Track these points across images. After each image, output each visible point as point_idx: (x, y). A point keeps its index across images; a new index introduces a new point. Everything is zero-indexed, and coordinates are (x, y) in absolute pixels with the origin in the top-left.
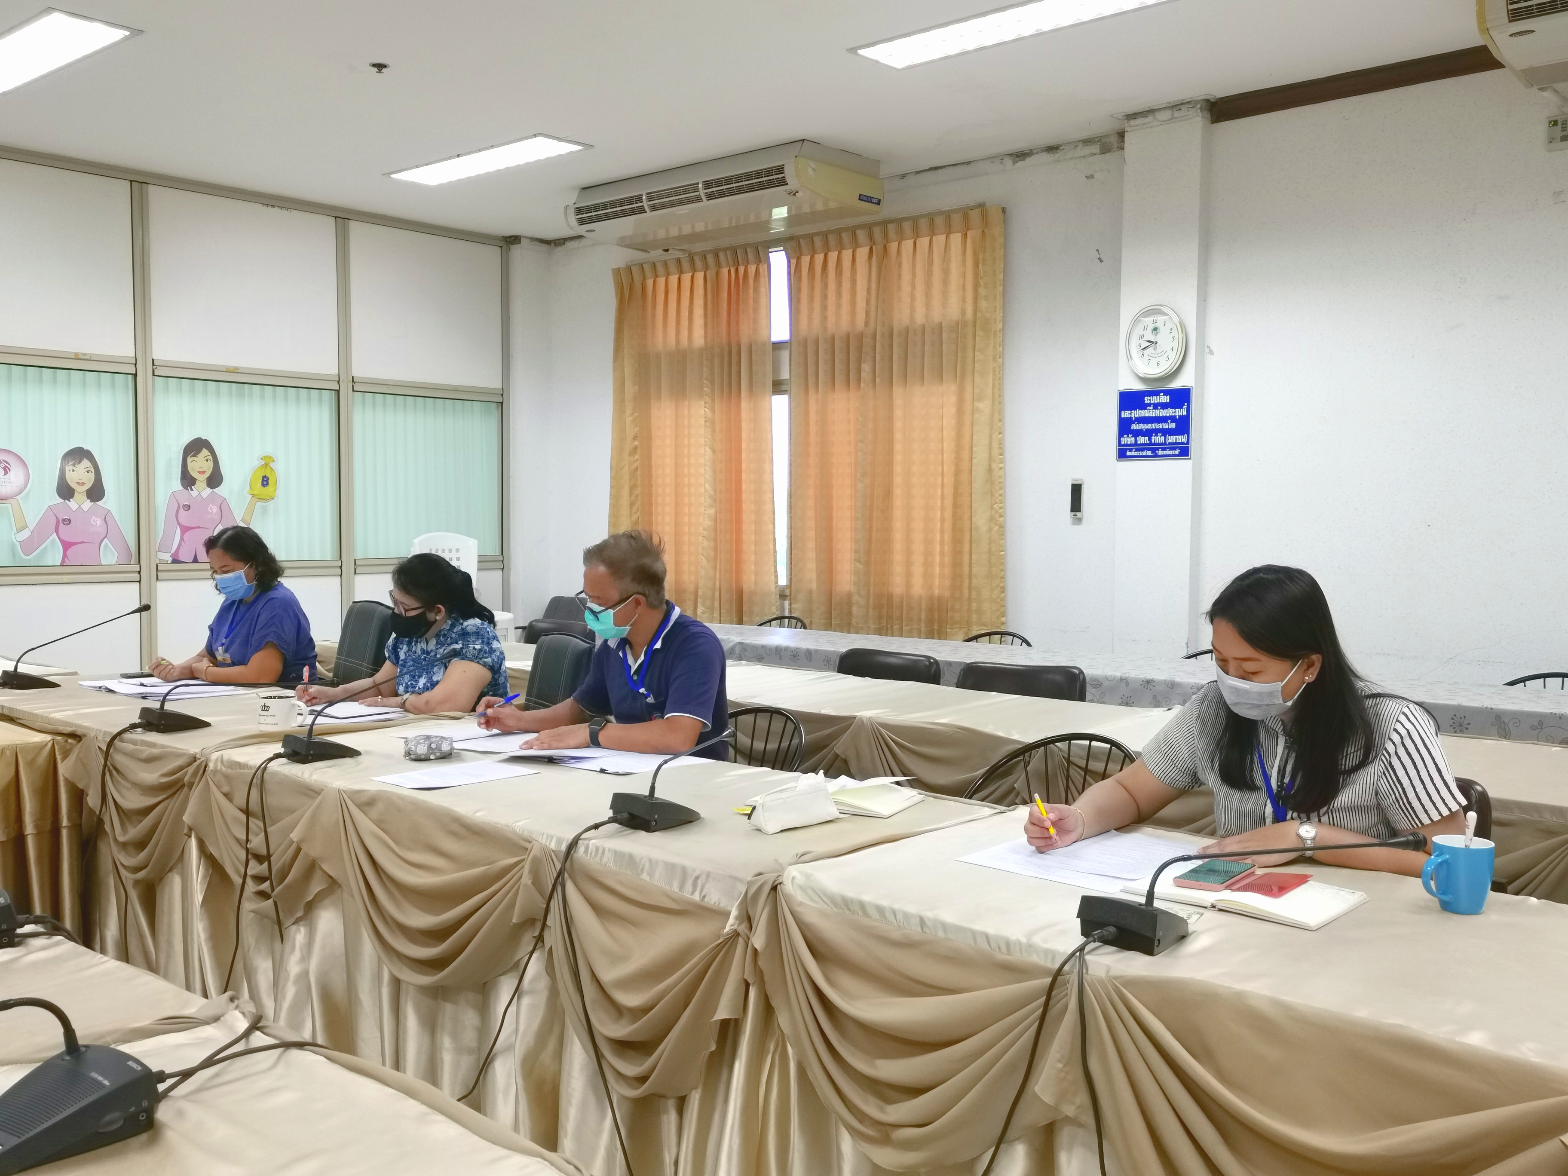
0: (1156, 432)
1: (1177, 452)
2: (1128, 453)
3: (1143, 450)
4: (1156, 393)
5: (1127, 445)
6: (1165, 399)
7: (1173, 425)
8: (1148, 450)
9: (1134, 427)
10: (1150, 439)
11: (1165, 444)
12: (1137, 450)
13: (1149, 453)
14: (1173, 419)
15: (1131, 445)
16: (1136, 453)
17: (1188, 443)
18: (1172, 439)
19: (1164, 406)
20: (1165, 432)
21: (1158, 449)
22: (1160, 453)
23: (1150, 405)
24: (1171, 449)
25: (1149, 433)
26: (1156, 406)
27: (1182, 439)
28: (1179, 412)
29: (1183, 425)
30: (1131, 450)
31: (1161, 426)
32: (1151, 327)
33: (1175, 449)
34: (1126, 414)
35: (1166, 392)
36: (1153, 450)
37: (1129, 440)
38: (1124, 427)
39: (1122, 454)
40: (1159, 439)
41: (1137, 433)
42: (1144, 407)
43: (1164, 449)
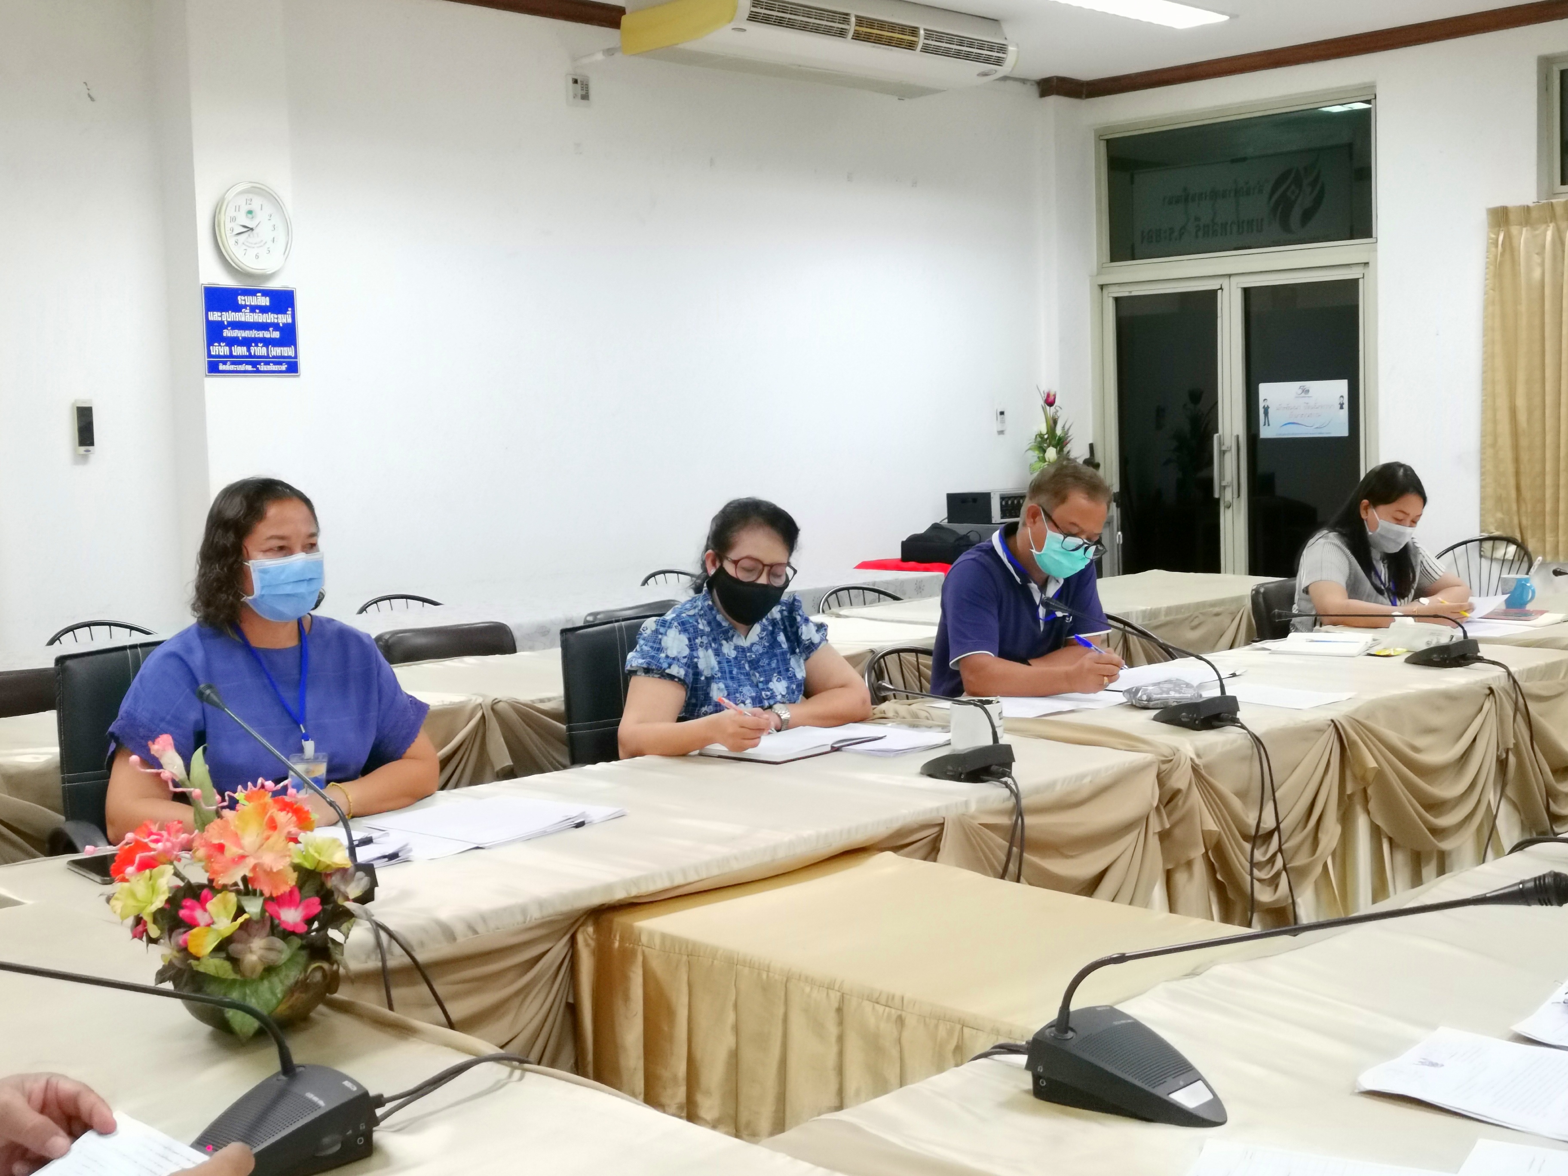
0: (256, 341)
1: (284, 367)
2: (222, 367)
3: (240, 363)
4: (252, 293)
5: (219, 356)
6: (265, 301)
7: (276, 335)
8: (247, 363)
9: (227, 333)
10: (249, 350)
11: (268, 357)
12: (233, 363)
13: (249, 368)
14: (276, 326)
15: (225, 356)
16: (232, 367)
17: (296, 357)
18: (276, 351)
19: (263, 310)
20: (267, 342)
21: (259, 363)
22: (262, 367)
23: (245, 306)
24: (275, 363)
25: (247, 342)
26: (253, 309)
27: (288, 351)
28: (283, 319)
29: (288, 336)
30: (225, 363)
31: (260, 334)
32: (245, 208)
33: (280, 363)
34: (215, 316)
35: (265, 293)
36: (254, 364)
37: (221, 349)
38: (214, 333)
39: (213, 368)
40: (260, 350)
41: (232, 342)
42: (238, 308)
43: (267, 363)
